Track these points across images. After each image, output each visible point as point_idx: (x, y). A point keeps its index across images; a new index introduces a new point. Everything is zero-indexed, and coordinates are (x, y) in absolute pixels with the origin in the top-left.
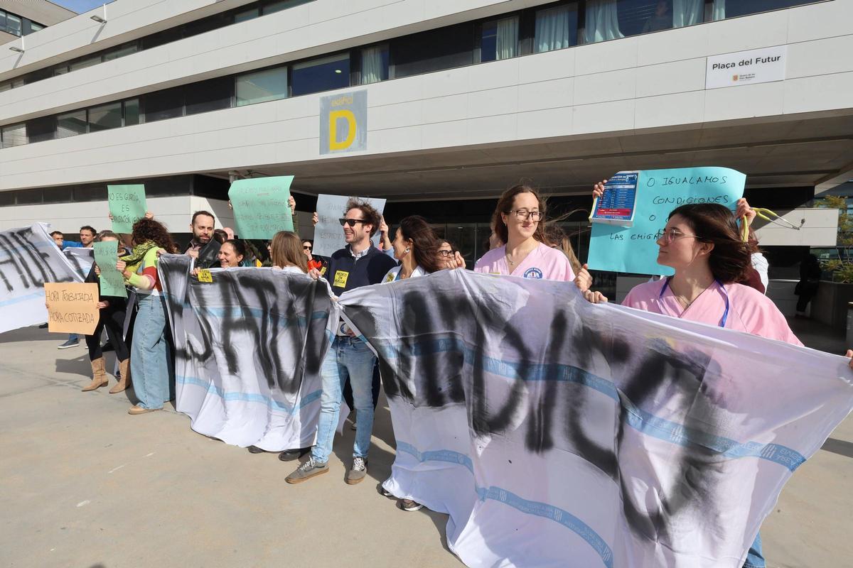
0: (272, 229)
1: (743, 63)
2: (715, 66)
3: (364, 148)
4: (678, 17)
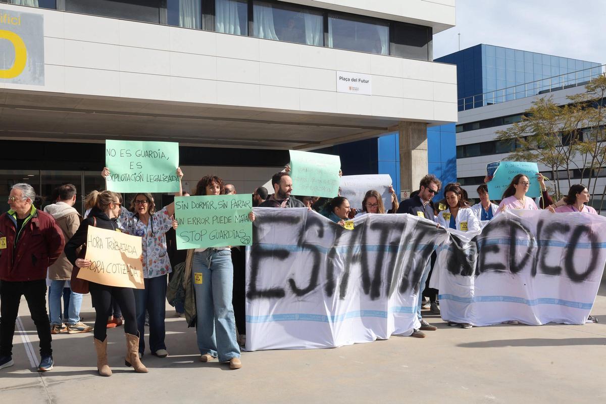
0: (320, 189)
1: (354, 80)
2: (341, 78)
3: (42, 83)
4: (309, 35)
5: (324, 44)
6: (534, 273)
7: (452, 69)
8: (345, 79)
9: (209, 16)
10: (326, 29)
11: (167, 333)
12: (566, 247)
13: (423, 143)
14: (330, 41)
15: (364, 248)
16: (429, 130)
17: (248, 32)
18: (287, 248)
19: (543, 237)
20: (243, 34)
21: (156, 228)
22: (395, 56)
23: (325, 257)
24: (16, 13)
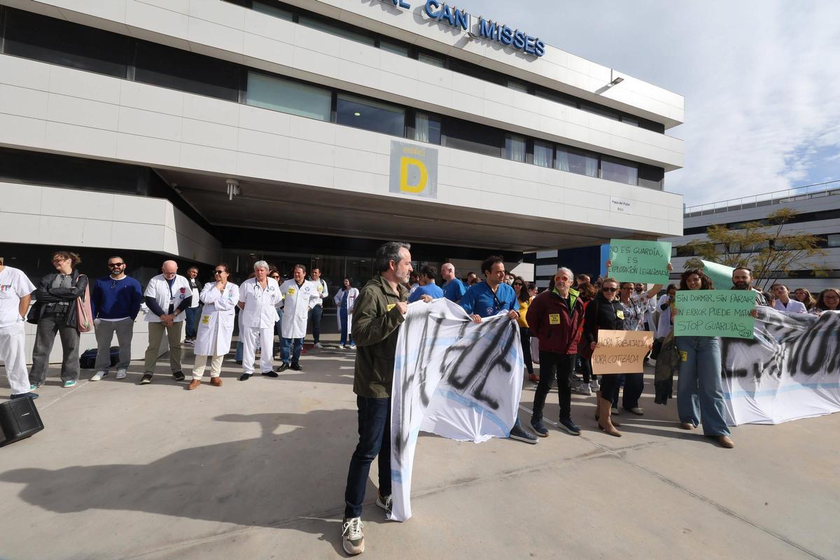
1: (621, 203)
2: (613, 201)
4: (588, 170)
5: (598, 176)
8: (615, 203)
9: (529, 155)
10: (599, 167)
14: (602, 175)
17: (553, 166)
20: (549, 167)
24: (423, 147)
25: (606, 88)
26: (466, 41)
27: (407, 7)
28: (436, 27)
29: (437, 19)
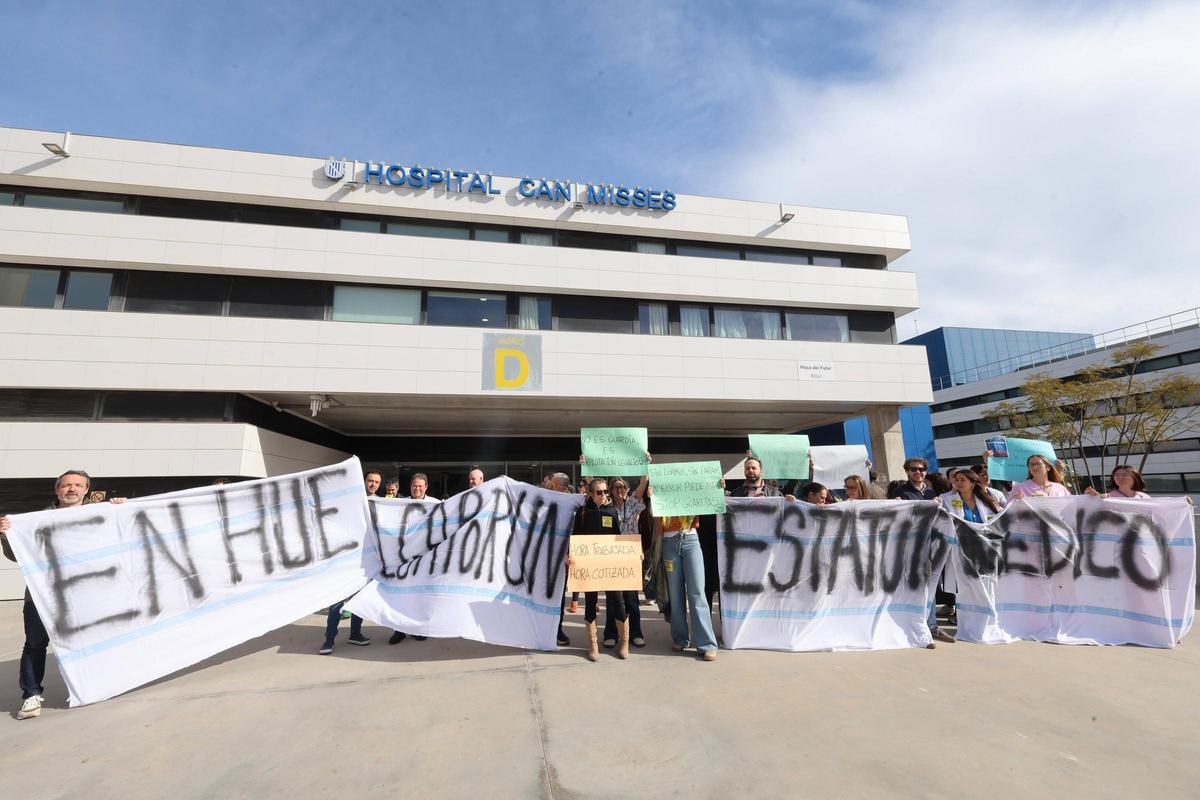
1: (815, 368)
2: (801, 367)
3: (539, 389)
4: (768, 331)
5: (783, 337)
6: (1077, 573)
7: (922, 350)
8: (806, 368)
9: (674, 323)
10: (783, 324)
11: (642, 619)
12: (1120, 542)
13: (896, 426)
14: (789, 334)
15: (854, 540)
16: (902, 412)
17: (710, 333)
18: (765, 540)
19: (1085, 530)
20: (705, 335)
21: (628, 514)
22: (857, 342)
23: (808, 550)
25: (775, 227)
26: (571, 212)
27: (498, 192)
28: (533, 205)
29: (534, 197)
